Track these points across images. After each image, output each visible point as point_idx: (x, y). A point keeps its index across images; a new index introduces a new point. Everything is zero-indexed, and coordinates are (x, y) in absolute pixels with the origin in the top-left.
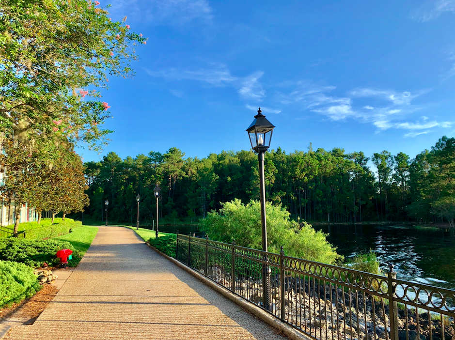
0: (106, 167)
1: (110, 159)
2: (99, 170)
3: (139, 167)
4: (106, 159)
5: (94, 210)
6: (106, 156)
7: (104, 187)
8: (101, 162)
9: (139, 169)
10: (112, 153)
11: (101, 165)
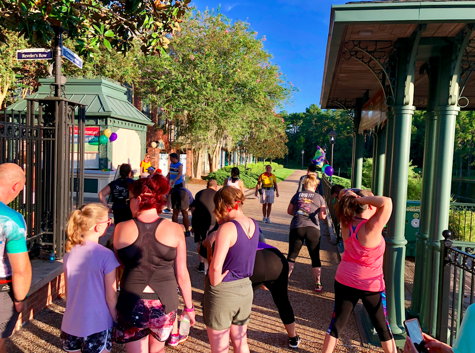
0: (308, 118)
1: (312, 111)
2: (302, 121)
3: (337, 118)
4: (308, 111)
5: (296, 156)
6: (309, 108)
7: (305, 137)
8: (304, 114)
9: (337, 120)
10: (313, 105)
11: (304, 116)
